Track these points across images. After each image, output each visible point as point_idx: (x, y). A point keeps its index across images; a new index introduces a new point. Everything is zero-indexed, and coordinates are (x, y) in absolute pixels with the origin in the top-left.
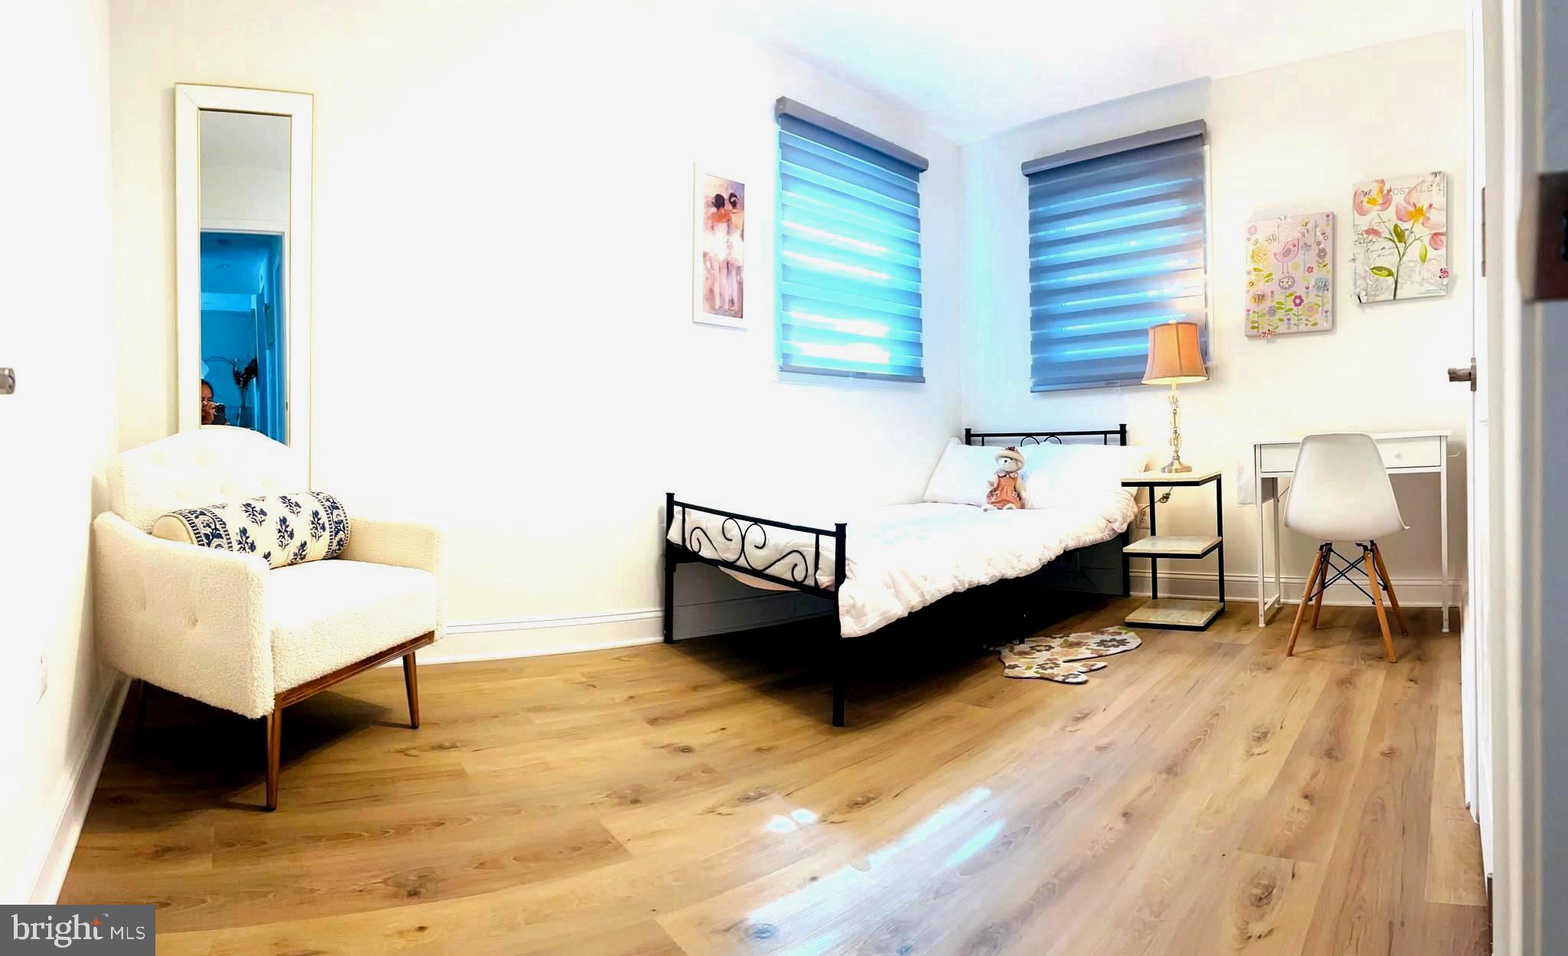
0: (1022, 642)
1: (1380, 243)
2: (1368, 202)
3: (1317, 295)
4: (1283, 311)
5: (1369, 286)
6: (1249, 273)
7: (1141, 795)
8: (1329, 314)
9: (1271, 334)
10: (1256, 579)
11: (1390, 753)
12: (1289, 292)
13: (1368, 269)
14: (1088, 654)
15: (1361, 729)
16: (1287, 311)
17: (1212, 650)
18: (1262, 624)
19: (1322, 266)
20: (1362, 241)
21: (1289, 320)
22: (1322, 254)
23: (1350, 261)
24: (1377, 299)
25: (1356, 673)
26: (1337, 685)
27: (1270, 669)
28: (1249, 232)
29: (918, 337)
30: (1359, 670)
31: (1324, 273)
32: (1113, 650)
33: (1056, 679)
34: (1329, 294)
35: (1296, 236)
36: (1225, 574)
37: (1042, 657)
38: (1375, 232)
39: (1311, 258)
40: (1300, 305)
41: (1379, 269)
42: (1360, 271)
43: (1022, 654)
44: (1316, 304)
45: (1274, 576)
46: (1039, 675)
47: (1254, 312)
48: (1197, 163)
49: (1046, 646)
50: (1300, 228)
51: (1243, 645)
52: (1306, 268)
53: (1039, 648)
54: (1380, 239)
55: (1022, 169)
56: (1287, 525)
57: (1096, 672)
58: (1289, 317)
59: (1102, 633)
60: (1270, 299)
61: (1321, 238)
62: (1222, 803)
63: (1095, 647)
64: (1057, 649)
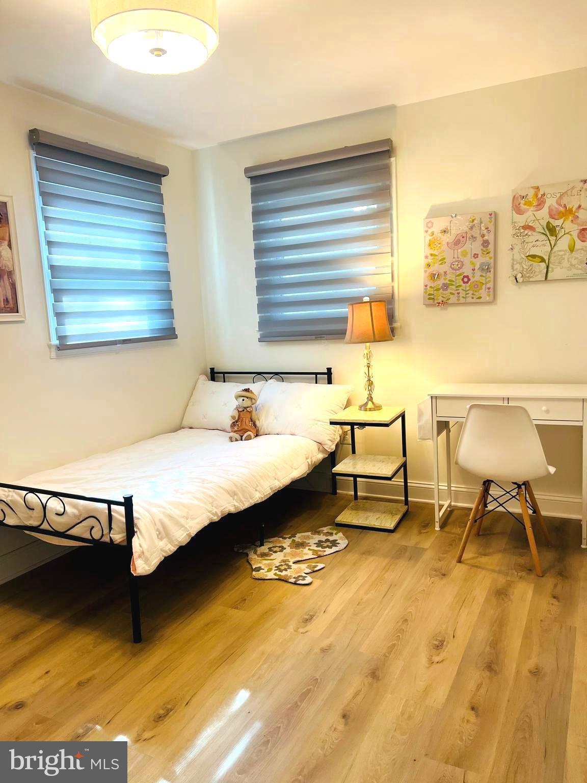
0: (262, 545)
1: (533, 237)
2: (525, 204)
3: (481, 276)
4: (453, 287)
5: (525, 270)
6: (426, 257)
7: (354, 697)
8: (491, 290)
9: (443, 304)
10: (433, 487)
11: (536, 672)
12: (458, 272)
13: (524, 257)
14: (310, 555)
15: (514, 643)
16: (456, 287)
17: (400, 553)
18: (437, 529)
19: (485, 253)
20: (519, 235)
21: (458, 293)
22: (486, 243)
23: (509, 250)
24: (531, 280)
25: (509, 584)
26: (496, 595)
27: (444, 575)
28: (427, 226)
29: (170, 304)
30: (513, 582)
31: (488, 258)
32: (328, 551)
33: (290, 581)
34: (491, 275)
35: (465, 229)
36: (408, 481)
37: (278, 558)
38: (531, 228)
39: (477, 247)
40: (467, 282)
41: (534, 256)
42: (517, 257)
43: (263, 555)
44: (481, 283)
45: (446, 485)
46: (277, 577)
47: (431, 287)
48: (386, 171)
49: (279, 547)
50: (468, 223)
51: (423, 548)
52: (473, 255)
53: (275, 549)
54: (534, 233)
55: (245, 173)
56: (457, 463)
57: (318, 572)
58: (458, 292)
59: (319, 533)
60: (443, 277)
61: (485, 232)
62: (412, 710)
63: (314, 547)
64: (288, 550)
